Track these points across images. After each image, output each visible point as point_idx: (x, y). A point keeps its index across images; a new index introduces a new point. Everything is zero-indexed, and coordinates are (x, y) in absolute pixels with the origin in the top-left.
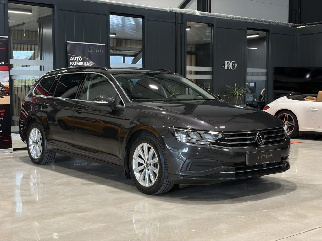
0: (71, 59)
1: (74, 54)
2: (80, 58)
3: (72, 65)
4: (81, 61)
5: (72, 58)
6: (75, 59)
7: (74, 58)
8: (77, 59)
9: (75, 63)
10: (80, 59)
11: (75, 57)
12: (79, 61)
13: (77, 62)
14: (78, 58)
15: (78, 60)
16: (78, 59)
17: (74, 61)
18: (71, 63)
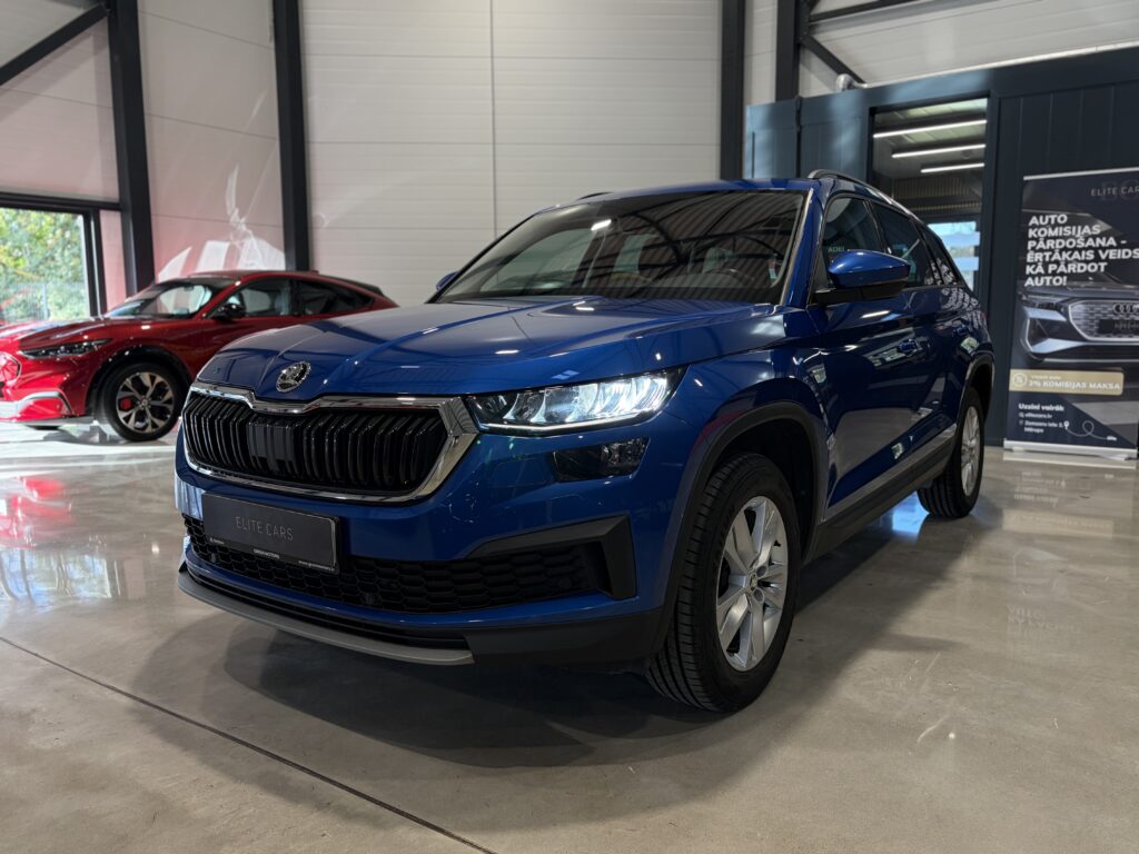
0: (1034, 220)
1: (1043, 207)
2: (1063, 217)
3: (1033, 239)
4: (1064, 225)
5: (1034, 218)
6: (1044, 220)
7: (1041, 218)
8: (1050, 220)
9: (1043, 232)
10: (1062, 219)
11: (1044, 215)
12: (1057, 225)
13: (1050, 230)
14: (1053, 217)
15: (1053, 222)
16: (1056, 219)
17: (1040, 226)
18: (1031, 233)
